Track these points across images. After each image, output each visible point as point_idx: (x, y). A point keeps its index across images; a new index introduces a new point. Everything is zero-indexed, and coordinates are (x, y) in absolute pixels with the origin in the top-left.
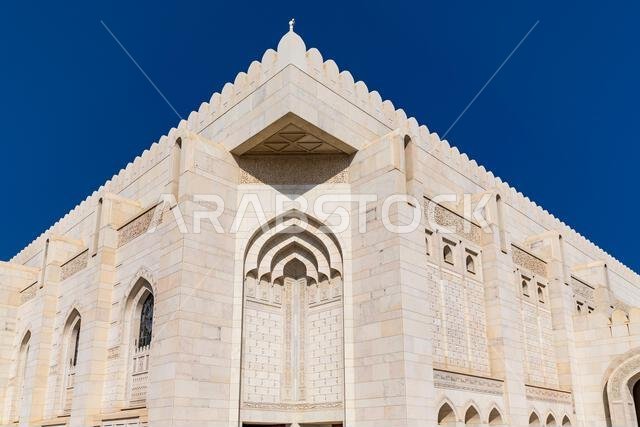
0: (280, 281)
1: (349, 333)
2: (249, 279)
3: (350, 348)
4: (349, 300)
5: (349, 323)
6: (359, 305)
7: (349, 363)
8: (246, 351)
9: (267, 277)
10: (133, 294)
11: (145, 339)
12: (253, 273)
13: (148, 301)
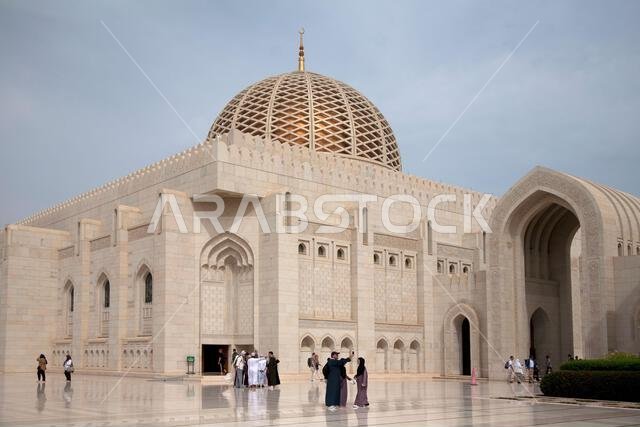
0: (223, 268)
1: (256, 299)
2: (203, 269)
3: (256, 308)
4: (256, 282)
5: (257, 295)
6: (261, 285)
7: (256, 315)
8: (203, 308)
9: (215, 267)
10: (139, 274)
11: (149, 299)
12: (206, 266)
13: (149, 279)
